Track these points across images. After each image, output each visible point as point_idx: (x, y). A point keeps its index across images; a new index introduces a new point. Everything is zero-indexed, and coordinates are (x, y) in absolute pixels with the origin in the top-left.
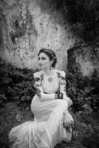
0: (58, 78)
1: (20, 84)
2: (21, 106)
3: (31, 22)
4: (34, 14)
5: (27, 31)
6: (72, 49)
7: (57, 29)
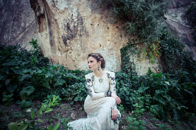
0: (108, 79)
1: (73, 86)
2: (74, 107)
3: (82, 23)
4: (85, 15)
5: (79, 32)
6: (126, 47)
7: (108, 28)
